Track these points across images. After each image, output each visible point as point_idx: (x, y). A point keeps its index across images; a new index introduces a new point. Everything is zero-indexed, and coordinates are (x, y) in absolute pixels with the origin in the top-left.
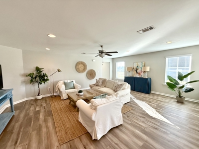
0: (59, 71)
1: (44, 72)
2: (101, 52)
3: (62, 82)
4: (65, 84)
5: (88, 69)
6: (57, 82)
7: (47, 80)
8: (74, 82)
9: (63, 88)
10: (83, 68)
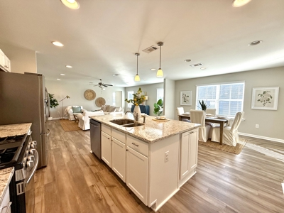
0: (68, 97)
1: (55, 98)
2: (100, 84)
3: (70, 107)
4: (73, 108)
5: (97, 97)
6: (66, 107)
7: (57, 104)
8: (82, 108)
9: (71, 111)
10: (92, 96)
